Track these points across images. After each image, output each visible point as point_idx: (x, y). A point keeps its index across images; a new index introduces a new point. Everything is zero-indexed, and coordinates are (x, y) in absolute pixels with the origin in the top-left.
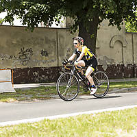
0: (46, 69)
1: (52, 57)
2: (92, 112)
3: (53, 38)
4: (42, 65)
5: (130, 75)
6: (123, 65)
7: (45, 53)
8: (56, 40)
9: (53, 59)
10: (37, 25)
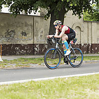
0: (25, 46)
1: (29, 37)
3: (30, 22)
4: (22, 43)
5: (85, 52)
6: (81, 44)
7: (24, 34)
8: (32, 24)
9: (30, 38)
10: (19, 13)
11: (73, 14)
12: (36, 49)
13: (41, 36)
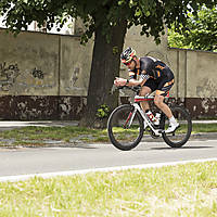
0: (39, 99)
1: (49, 80)
2: (111, 169)
3: (52, 49)
4: (34, 93)
7: (38, 74)
8: (57, 53)
9: (52, 83)
10: (26, 27)
11: (142, 34)
12: (64, 107)
13: (75, 79)
